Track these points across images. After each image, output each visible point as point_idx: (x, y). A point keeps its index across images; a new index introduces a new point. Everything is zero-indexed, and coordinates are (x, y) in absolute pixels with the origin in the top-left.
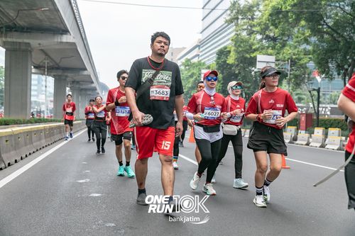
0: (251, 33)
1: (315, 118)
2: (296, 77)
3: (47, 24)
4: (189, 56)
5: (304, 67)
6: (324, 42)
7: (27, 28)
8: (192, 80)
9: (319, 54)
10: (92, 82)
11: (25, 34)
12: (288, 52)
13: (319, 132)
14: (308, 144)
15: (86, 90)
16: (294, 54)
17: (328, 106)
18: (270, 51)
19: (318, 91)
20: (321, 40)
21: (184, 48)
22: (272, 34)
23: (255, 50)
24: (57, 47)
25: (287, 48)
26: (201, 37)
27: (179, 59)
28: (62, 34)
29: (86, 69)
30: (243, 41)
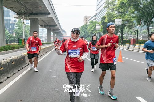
0: (113, 11)
1: (136, 40)
2: (129, 26)
3: (43, 12)
4: (92, 20)
5: (132, 22)
6: (140, 13)
7: (37, 14)
8: (93, 28)
9: (137, 18)
10: (60, 30)
11: (36, 15)
12: (126, 17)
13: (137, 46)
14: (133, 50)
15: (58, 32)
16: (129, 18)
17: (142, 35)
18: (120, 17)
19: (137, 31)
20: (139, 12)
21: (90, 16)
22: (121, 11)
23: (115, 17)
24: (47, 19)
25: (126, 16)
26: (96, 12)
27: (89, 20)
28: (48, 15)
29: (57, 26)
30: (110, 14)
